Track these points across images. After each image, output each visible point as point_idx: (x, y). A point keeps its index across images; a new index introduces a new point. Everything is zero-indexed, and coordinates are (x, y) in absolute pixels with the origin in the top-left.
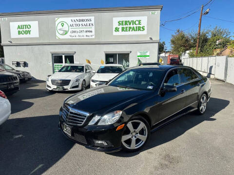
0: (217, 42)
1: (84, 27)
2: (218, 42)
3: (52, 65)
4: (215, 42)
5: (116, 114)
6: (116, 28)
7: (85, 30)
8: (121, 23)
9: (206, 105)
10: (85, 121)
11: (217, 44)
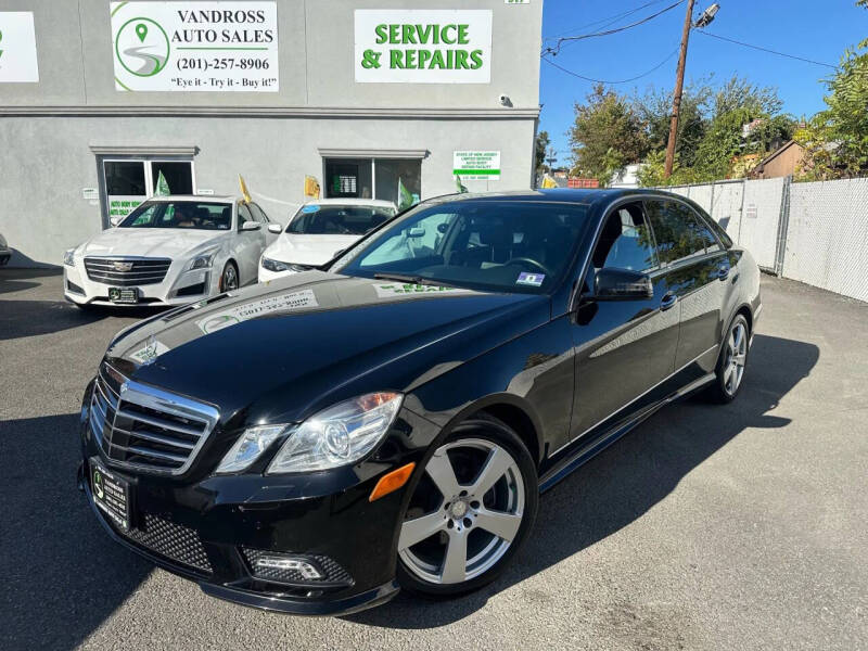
0: (746, 127)
1: (236, 44)
2: (747, 130)
3: (98, 203)
4: (737, 130)
5: (371, 413)
6: (368, 54)
7: (238, 56)
8: (387, 32)
9: (742, 363)
10: (197, 448)
11: (745, 135)
